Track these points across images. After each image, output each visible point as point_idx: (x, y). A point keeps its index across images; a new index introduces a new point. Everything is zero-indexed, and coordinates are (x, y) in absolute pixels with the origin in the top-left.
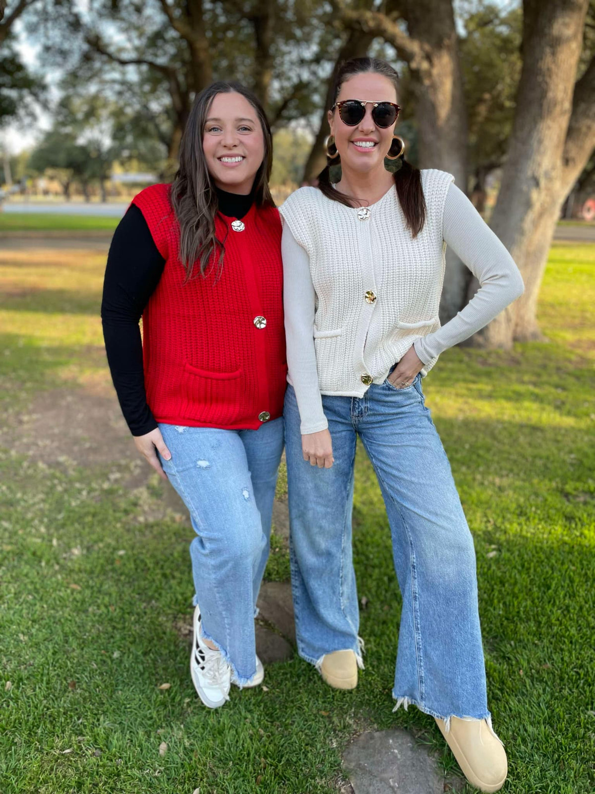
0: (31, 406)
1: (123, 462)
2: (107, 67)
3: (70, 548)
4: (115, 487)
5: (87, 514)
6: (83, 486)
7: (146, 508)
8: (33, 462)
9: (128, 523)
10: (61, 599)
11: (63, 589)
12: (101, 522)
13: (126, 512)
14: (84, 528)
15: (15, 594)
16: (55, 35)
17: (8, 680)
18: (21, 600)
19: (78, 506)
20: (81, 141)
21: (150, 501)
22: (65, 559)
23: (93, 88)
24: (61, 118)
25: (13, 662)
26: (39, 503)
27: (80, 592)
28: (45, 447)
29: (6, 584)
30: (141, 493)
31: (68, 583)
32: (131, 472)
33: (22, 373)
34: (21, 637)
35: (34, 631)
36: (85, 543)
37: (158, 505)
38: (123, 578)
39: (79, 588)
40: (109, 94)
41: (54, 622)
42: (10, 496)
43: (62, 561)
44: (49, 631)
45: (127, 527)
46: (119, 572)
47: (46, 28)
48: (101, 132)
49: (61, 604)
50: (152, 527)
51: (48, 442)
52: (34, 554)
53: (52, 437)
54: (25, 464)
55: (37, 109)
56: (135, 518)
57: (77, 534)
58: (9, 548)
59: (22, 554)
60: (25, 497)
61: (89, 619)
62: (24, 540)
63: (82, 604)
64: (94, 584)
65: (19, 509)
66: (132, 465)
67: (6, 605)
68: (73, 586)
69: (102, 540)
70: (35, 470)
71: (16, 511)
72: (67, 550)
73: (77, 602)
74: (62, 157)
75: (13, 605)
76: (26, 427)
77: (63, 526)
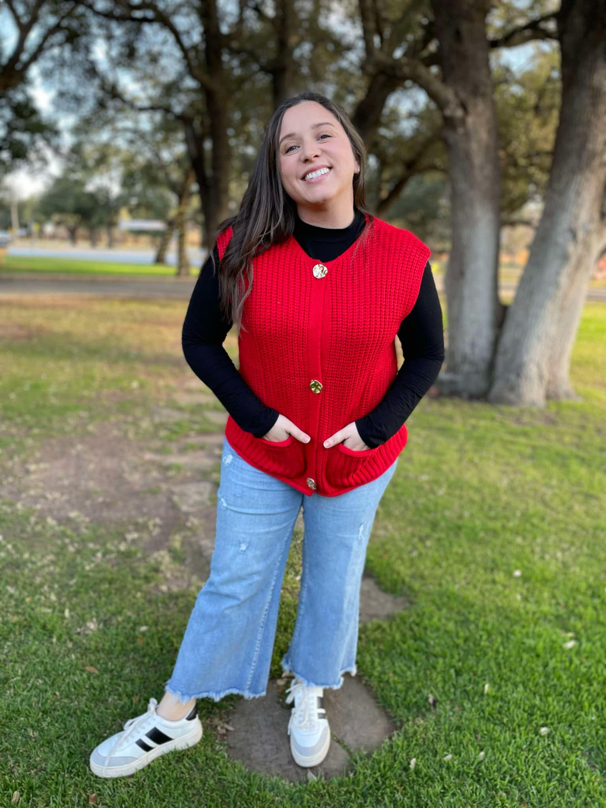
0: (38, 455)
1: (141, 520)
2: (120, 116)
3: (84, 621)
4: (133, 549)
5: (102, 580)
6: (98, 547)
7: (169, 575)
8: (42, 518)
9: (149, 593)
10: (76, 685)
11: (78, 672)
12: (119, 590)
13: (147, 579)
14: (100, 597)
15: (22, 676)
16: (71, 80)
17: (16, 789)
18: (30, 685)
19: (92, 571)
20: (90, 187)
21: (172, 566)
22: (79, 634)
23: (104, 136)
24: (71, 165)
25: (21, 765)
26: (48, 566)
27: (97, 677)
28: (54, 500)
29: (12, 664)
30: (163, 557)
31: (84, 665)
32: (150, 532)
33: (28, 418)
34: (31, 732)
35: (45, 725)
36: (102, 616)
37: (182, 572)
38: (146, 660)
39: (97, 672)
40: (121, 143)
41: (68, 715)
42: (16, 556)
43: (75, 637)
44: (63, 726)
45: (148, 597)
46: (141, 653)
47: (61, 74)
48: (111, 179)
49: (77, 692)
50: (177, 598)
51: (57, 495)
52: (44, 627)
53: (62, 489)
54: (33, 519)
55: (49, 154)
56: (157, 586)
57: (92, 604)
58: (15, 619)
59: (30, 627)
60: (34, 559)
61: (109, 711)
62: (33, 609)
63: (100, 692)
64: (113, 667)
65: (26, 571)
66: (151, 523)
67: (12, 690)
68: (89, 669)
69: (120, 613)
70: (44, 527)
71: (23, 575)
72: (81, 622)
73: (95, 689)
74: (70, 203)
75: (20, 691)
76: (33, 477)
77: (76, 593)
